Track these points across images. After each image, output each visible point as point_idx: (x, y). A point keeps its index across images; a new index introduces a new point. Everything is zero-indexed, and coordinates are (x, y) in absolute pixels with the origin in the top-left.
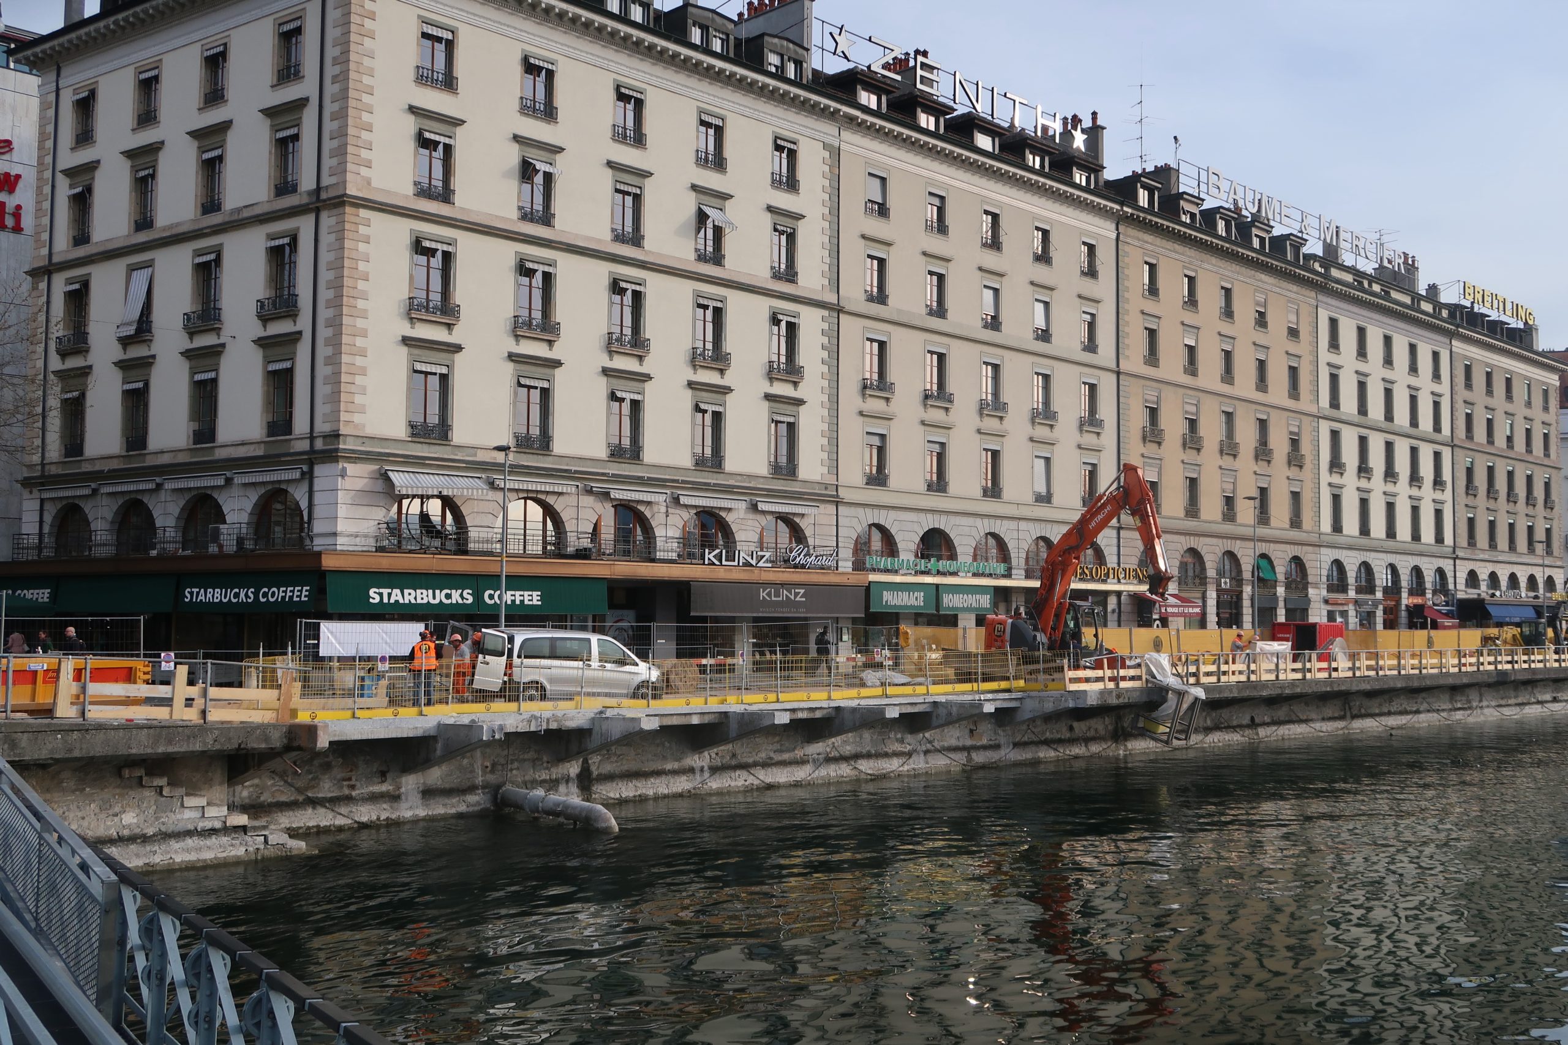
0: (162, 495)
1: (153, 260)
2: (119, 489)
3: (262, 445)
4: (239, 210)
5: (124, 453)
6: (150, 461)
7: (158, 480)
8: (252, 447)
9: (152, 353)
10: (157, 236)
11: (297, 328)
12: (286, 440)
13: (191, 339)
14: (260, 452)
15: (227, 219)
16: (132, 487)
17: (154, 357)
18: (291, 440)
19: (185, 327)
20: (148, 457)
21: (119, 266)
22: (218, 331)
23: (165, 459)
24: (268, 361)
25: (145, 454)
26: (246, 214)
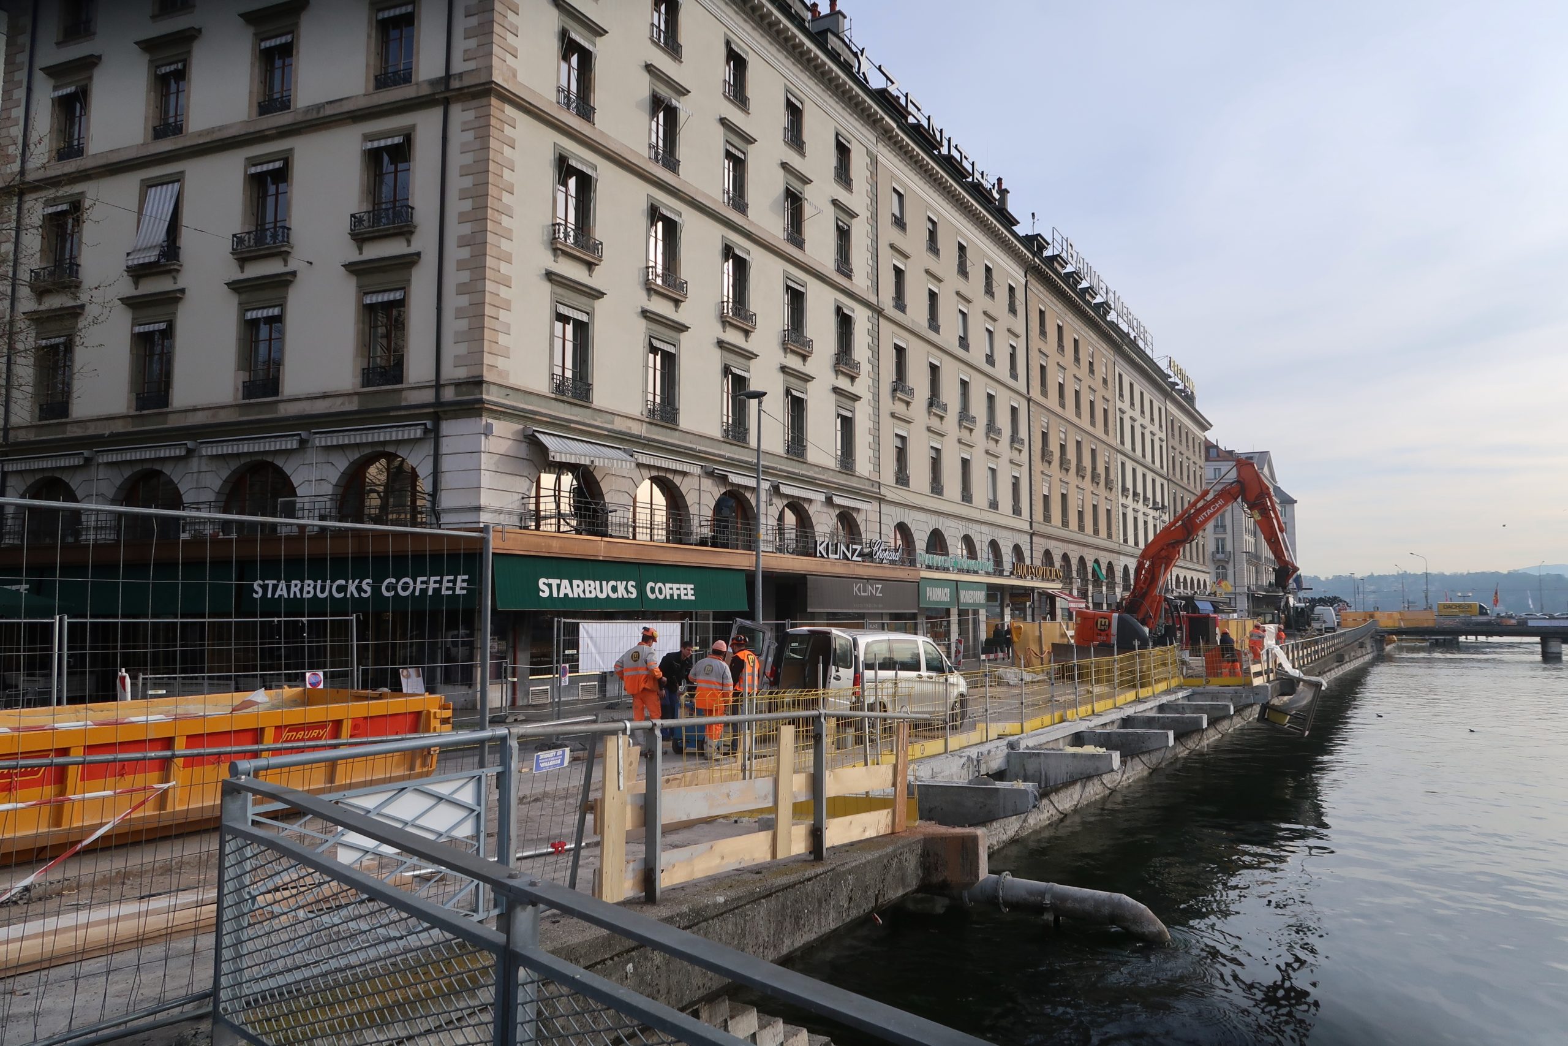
0: (194, 464)
1: (182, 172)
2: (128, 456)
3: (356, 399)
4: (319, 107)
5: (133, 413)
6: (173, 422)
7: (190, 444)
8: (339, 401)
9: (180, 285)
10: (188, 143)
11: (412, 250)
12: (394, 391)
13: (242, 268)
14: (353, 405)
15: (300, 118)
16: (148, 455)
17: (183, 291)
18: (403, 389)
19: (234, 252)
20: (171, 417)
21: (130, 183)
22: (284, 256)
23: (199, 419)
24: (363, 291)
25: (167, 413)
26: (329, 111)
